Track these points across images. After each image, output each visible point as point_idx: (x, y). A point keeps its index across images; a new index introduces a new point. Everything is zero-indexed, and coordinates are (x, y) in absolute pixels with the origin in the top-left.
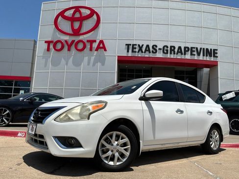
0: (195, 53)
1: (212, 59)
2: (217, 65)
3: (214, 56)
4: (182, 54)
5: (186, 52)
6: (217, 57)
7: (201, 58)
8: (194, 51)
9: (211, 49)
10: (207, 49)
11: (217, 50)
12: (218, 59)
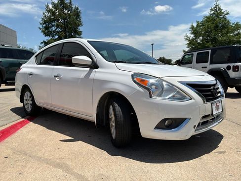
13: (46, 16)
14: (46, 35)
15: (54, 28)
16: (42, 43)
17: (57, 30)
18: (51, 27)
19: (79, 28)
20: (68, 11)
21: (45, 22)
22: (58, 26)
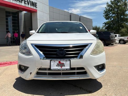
0: (26, 3)
1: (35, 8)
2: (37, 12)
3: (36, 7)
4: (20, 2)
5: (22, 1)
6: (37, 7)
7: (29, 6)
8: (26, 2)
9: (34, 2)
10: (32, 2)
11: (37, 3)
12: (37, 9)
13: (107, 9)
14: (107, 19)
15: (111, 15)
16: (103, 24)
17: (113, 15)
18: (109, 15)
19: (126, 12)
20: (120, 4)
21: (106, 12)
22: (113, 13)
